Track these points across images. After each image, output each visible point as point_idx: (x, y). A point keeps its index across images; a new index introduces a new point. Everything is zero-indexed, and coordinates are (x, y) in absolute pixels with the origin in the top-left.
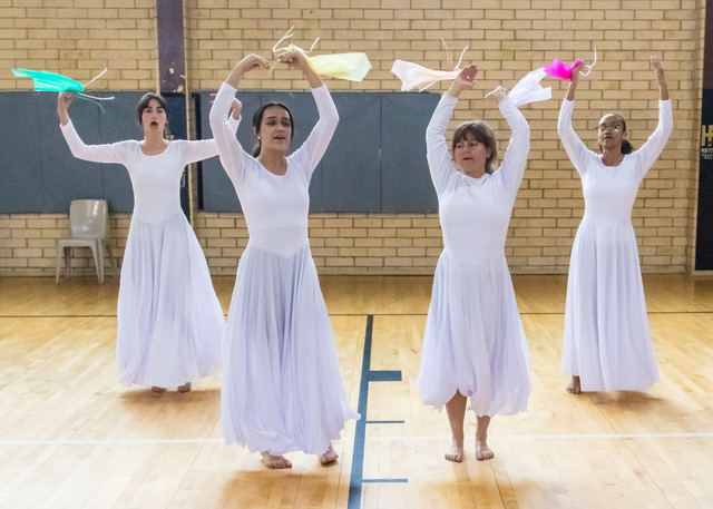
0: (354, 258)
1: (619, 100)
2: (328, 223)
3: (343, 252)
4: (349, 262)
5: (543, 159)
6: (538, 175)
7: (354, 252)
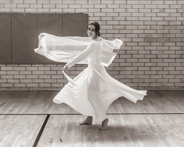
0: (51, 83)
1: (164, 17)
2: (40, 69)
3: (46, 81)
4: (49, 85)
5: (132, 42)
6: (130, 48)
7: (51, 81)
